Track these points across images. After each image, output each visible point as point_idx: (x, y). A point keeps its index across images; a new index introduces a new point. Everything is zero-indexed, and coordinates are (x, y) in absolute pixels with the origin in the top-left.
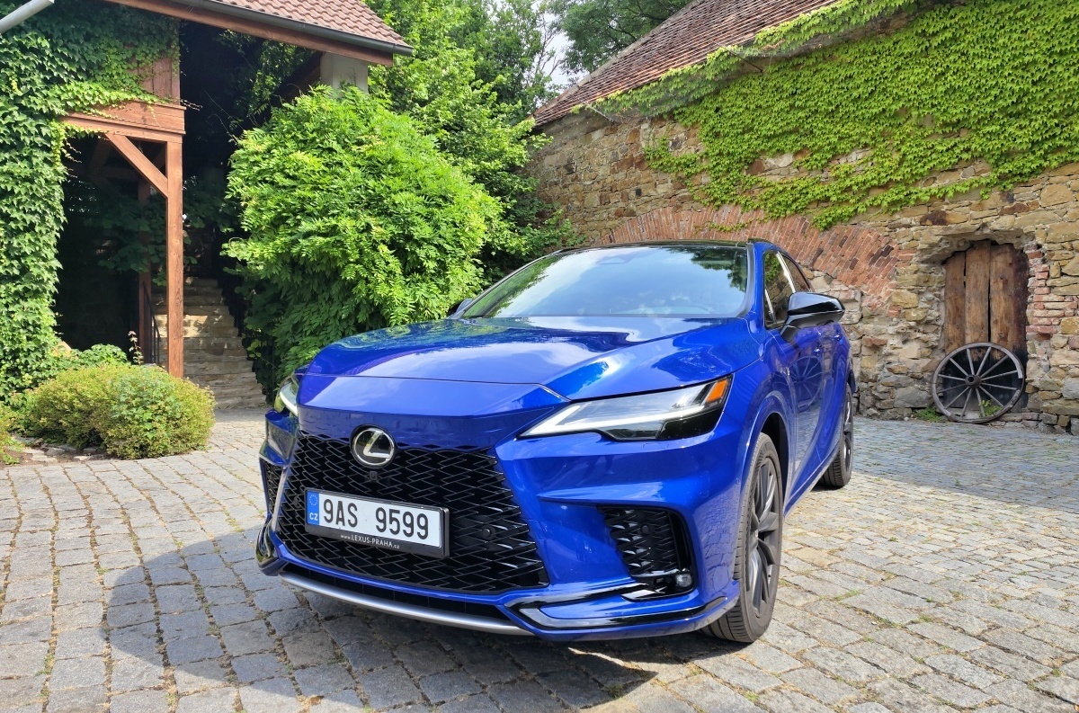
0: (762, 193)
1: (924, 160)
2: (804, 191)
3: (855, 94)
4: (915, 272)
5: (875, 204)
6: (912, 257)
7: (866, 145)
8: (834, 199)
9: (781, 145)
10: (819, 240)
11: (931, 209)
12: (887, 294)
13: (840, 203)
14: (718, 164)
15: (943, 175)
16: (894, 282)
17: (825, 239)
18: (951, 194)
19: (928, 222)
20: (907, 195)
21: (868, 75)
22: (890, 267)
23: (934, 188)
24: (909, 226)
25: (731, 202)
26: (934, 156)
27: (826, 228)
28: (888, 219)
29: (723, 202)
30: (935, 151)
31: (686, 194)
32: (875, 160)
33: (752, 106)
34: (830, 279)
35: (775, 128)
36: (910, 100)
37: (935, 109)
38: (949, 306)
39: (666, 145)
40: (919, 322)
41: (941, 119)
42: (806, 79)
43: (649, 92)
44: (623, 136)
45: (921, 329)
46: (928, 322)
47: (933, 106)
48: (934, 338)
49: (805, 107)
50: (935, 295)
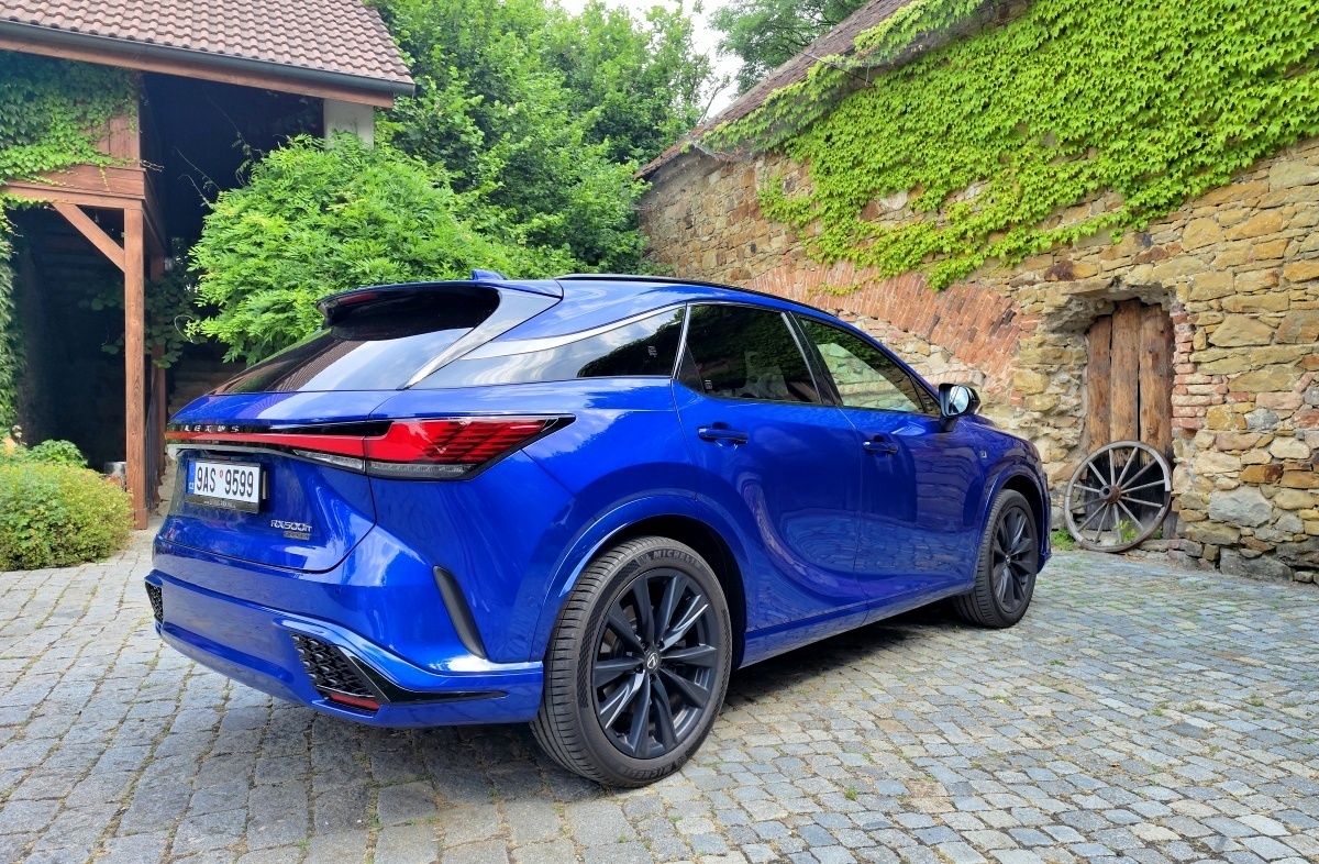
0: (876, 244)
1: (1046, 193)
2: (918, 241)
3: (967, 108)
4: (1041, 345)
5: (993, 255)
6: (1036, 325)
7: (983, 178)
8: (947, 249)
9: (891, 181)
10: (935, 304)
11: (1057, 259)
12: (1008, 375)
13: (957, 254)
14: (829, 209)
15: (1069, 212)
16: (1017, 358)
17: (942, 302)
18: (1076, 239)
19: (1054, 277)
20: (1028, 241)
21: (982, 83)
22: (1012, 339)
23: (1057, 231)
24: (1032, 283)
25: (844, 257)
26: (1057, 187)
27: (941, 289)
28: (1006, 272)
29: (835, 257)
30: (1057, 181)
31: (800, 248)
32: (993, 196)
33: (863, 132)
34: (948, 356)
35: (885, 159)
36: (1027, 113)
37: (1054, 123)
38: (1092, 391)
39: (780, 186)
40: (1046, 413)
41: (1061, 135)
42: (916, 93)
43: (756, 121)
44: (738, 178)
45: (1052, 422)
46: (1062, 414)
47: (1052, 119)
48: (1069, 435)
49: (916, 130)
50: (1073, 376)
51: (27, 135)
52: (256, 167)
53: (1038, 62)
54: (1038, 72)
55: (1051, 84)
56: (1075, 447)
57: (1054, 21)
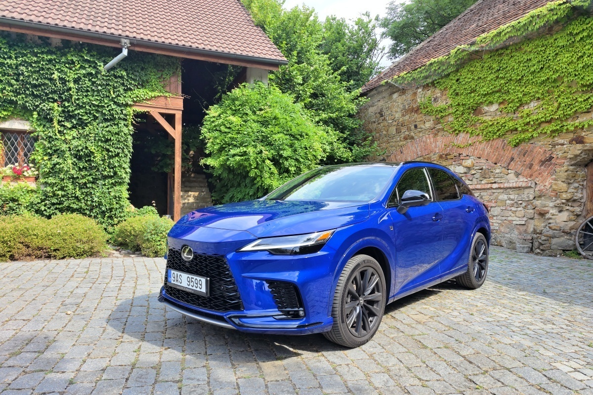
0: (481, 126)
1: (572, 106)
2: (504, 125)
3: (532, 69)
4: (566, 171)
5: (543, 132)
6: (564, 163)
7: (539, 98)
8: (520, 129)
9: (491, 99)
10: (512, 153)
11: (576, 135)
12: (549, 184)
13: (524, 131)
14: (457, 110)
15: (583, 115)
16: (554, 177)
17: (515, 152)
18: (586, 126)
19: (574, 142)
20: (561, 127)
21: (540, 58)
22: (552, 168)
23: (577, 122)
24: (563, 145)
25: (464, 131)
26: (577, 104)
27: (515, 146)
28: (550, 140)
29: (459, 131)
30: (577, 102)
31: (440, 127)
32: (544, 107)
33: (476, 78)
34: (517, 175)
35: (488, 90)
36: (563, 72)
37: (577, 77)
38: (588, 191)
39: (430, 100)
40: (568, 200)
41: (580, 82)
42: (505, 62)
43: (421, 72)
44: (408, 96)
45: (570, 204)
46: (575, 201)
47: (576, 75)
48: (578, 210)
49: (505, 78)
50: (580, 185)
51: (142, 84)
52: (223, 95)
53: (569, 51)
54: (569, 55)
55: (575, 61)
56: (580, 215)
57: (577, 34)
